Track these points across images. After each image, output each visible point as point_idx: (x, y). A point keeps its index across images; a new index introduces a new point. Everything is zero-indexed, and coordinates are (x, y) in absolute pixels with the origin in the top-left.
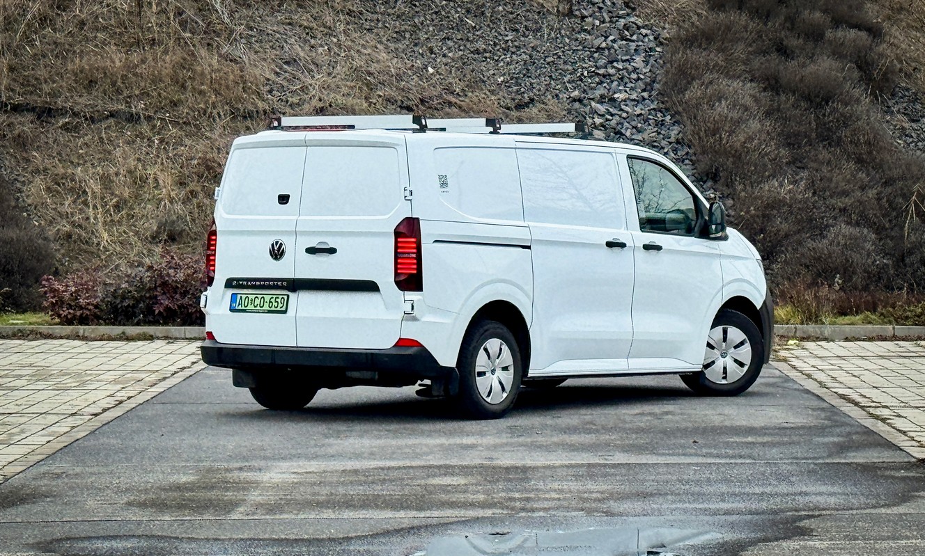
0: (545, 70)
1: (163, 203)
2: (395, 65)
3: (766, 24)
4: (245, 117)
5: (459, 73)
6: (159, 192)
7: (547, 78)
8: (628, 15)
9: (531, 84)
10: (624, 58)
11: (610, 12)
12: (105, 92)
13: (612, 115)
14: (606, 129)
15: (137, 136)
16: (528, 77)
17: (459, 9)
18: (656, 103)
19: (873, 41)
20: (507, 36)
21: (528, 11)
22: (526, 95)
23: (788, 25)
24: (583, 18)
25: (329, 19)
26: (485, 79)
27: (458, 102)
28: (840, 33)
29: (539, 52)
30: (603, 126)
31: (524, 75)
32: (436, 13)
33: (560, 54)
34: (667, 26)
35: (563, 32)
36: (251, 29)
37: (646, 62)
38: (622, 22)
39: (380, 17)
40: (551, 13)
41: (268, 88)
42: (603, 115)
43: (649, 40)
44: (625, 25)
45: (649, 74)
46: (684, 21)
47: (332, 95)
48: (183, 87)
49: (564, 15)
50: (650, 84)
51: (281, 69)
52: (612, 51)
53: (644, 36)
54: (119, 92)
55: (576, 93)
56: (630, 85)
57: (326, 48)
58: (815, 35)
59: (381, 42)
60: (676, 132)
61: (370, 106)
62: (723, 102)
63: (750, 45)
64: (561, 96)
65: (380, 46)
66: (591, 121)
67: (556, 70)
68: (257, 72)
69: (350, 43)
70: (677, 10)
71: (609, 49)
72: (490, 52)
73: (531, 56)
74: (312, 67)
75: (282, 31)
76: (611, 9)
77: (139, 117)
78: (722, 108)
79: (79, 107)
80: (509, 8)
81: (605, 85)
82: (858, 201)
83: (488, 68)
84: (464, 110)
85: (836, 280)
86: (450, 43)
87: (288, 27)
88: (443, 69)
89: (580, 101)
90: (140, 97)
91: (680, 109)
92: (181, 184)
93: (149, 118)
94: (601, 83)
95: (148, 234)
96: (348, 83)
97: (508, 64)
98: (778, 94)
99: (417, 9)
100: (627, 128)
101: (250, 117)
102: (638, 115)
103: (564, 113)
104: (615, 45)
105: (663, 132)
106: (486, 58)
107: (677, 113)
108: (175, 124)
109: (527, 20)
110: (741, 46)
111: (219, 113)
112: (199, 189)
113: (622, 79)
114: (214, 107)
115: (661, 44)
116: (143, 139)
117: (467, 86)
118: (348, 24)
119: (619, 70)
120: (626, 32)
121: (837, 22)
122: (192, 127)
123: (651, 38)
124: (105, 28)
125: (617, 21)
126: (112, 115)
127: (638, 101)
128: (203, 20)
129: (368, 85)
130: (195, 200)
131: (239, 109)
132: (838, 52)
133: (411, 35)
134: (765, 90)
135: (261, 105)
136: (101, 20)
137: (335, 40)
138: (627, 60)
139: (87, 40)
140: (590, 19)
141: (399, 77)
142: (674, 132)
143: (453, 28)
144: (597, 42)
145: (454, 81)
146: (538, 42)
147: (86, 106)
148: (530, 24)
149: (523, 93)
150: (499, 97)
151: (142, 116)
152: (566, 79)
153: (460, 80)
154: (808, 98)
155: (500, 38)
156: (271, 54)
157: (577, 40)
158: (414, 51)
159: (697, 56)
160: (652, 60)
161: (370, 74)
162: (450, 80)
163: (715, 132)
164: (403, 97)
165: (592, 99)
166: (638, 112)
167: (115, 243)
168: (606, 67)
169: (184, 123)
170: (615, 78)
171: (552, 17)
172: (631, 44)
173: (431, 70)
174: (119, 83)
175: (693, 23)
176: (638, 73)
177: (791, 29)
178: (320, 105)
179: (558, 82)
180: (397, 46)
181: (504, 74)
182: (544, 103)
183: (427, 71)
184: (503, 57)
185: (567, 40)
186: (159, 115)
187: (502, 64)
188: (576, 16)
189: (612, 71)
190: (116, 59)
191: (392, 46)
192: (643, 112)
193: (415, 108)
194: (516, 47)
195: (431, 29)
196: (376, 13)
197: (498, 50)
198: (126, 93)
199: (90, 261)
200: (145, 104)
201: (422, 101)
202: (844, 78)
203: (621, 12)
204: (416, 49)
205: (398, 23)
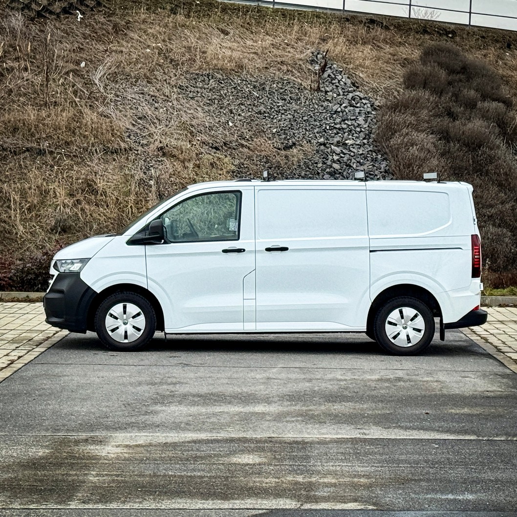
0: (302, 125)
1: (59, 208)
2: (208, 121)
3: (440, 98)
4: (112, 153)
5: (248, 126)
6: (56, 200)
7: (304, 130)
8: (354, 91)
9: (294, 134)
10: (352, 118)
11: (343, 89)
12: (23, 135)
13: (344, 154)
14: (341, 163)
15: (43, 164)
16: (292, 129)
17: (249, 86)
18: (372, 146)
19: (507, 109)
20: (279, 103)
21: (291, 87)
22: (290, 141)
23: (453, 98)
24: (326, 92)
25: (167, 91)
26: (265, 130)
27: (248, 145)
28: (486, 104)
29: (299, 113)
30: (339, 161)
31: (289, 128)
32: (234, 88)
33: (312, 115)
34: (378, 98)
35: (314, 101)
36: (118, 96)
37: (366, 121)
38: (351, 95)
39: (199, 90)
40: (306, 89)
41: (128, 134)
42: (339, 154)
43: (368, 107)
44: (353, 97)
45: (367, 128)
46: (389, 95)
47: (168, 139)
48: (74, 132)
49: (314, 90)
50: (368, 135)
51: (136, 122)
52: (345, 113)
53: (364, 104)
54: (32, 135)
55: (322, 140)
56: (355, 135)
57: (165, 109)
58: (471, 105)
59: (199, 106)
60: (384, 165)
61: (192, 146)
62: (415, 147)
63: (431, 111)
64: (312, 141)
65: (199, 109)
66: (331, 157)
67: (310, 125)
68: (121, 124)
69: (180, 106)
70: (385, 88)
71: (342, 112)
72: (268, 113)
73: (294, 117)
74: (156, 121)
75: (138, 98)
76: (344, 87)
77: (45, 152)
78: (414, 150)
79: (7, 145)
80: (280, 85)
81: (340, 135)
82: (500, 211)
83: (267, 123)
84: (251, 150)
85: (487, 262)
86: (243, 107)
87: (141, 96)
88: (238, 123)
89: (324, 144)
90: (46, 139)
91: (387, 150)
92: (71, 195)
93: (51, 153)
94: (338, 133)
95: (49, 228)
96: (178, 132)
97: (280, 121)
98: (449, 142)
99: (222, 85)
100: (354, 163)
101: (116, 152)
102: (361, 155)
103: (315, 152)
104: (346, 110)
105: (376, 165)
106: (265, 117)
107: (386, 153)
108: (68, 156)
109: (291, 93)
110: (425, 112)
111: (96, 150)
112: (82, 198)
113: (350, 131)
114: (93, 146)
115: (375, 109)
116: (47, 165)
117: (253, 134)
118: (179, 94)
119: (349, 125)
120: (353, 102)
121: (484, 97)
122: (79, 158)
123: (369, 105)
124: (25, 95)
125: (347, 95)
126: (28, 150)
127: (361, 146)
128: (87, 90)
129: (191, 133)
130: (80, 207)
131: (109, 148)
132: (485, 116)
133: (219, 102)
134: (440, 139)
135: (123, 145)
136: (22, 89)
137: (171, 104)
138: (354, 119)
139: (14, 102)
140: (331, 93)
141: (211, 128)
142: (383, 165)
143: (245, 98)
144: (335, 108)
145: (245, 131)
146: (298, 107)
147: (11, 144)
148: (293, 96)
149: (289, 139)
150: (274, 141)
151: (47, 151)
152: (315, 131)
153: (249, 131)
154: (467, 145)
155: (275, 104)
156: (130, 113)
157: (322, 106)
158: (220, 112)
159: (398, 118)
160: (369, 119)
161: (192, 126)
162: (243, 131)
163: (410, 165)
164: (213, 141)
165: (332, 144)
166: (361, 152)
167: (27, 233)
168: (340, 124)
169: (74, 156)
170: (346, 130)
171: (307, 91)
172: (356, 109)
173: (231, 124)
174: (33, 130)
175: (395, 96)
176: (361, 128)
177: (456, 102)
178: (161, 145)
179: (310, 133)
180: (209, 109)
181: (277, 127)
182: (302, 146)
183: (228, 125)
184: (276, 116)
185: (316, 106)
186: (58, 150)
187: (275, 121)
188: (322, 91)
189: (344, 126)
190: (31, 114)
191: (206, 108)
192: (364, 152)
193: (220, 148)
194: (284, 110)
195: (231, 98)
196: (197, 87)
197: (273, 112)
198: (37, 136)
199: (11, 245)
200: (49, 144)
201: (225, 144)
202: (490, 133)
203: (350, 89)
204: (221, 110)
205: (210, 94)
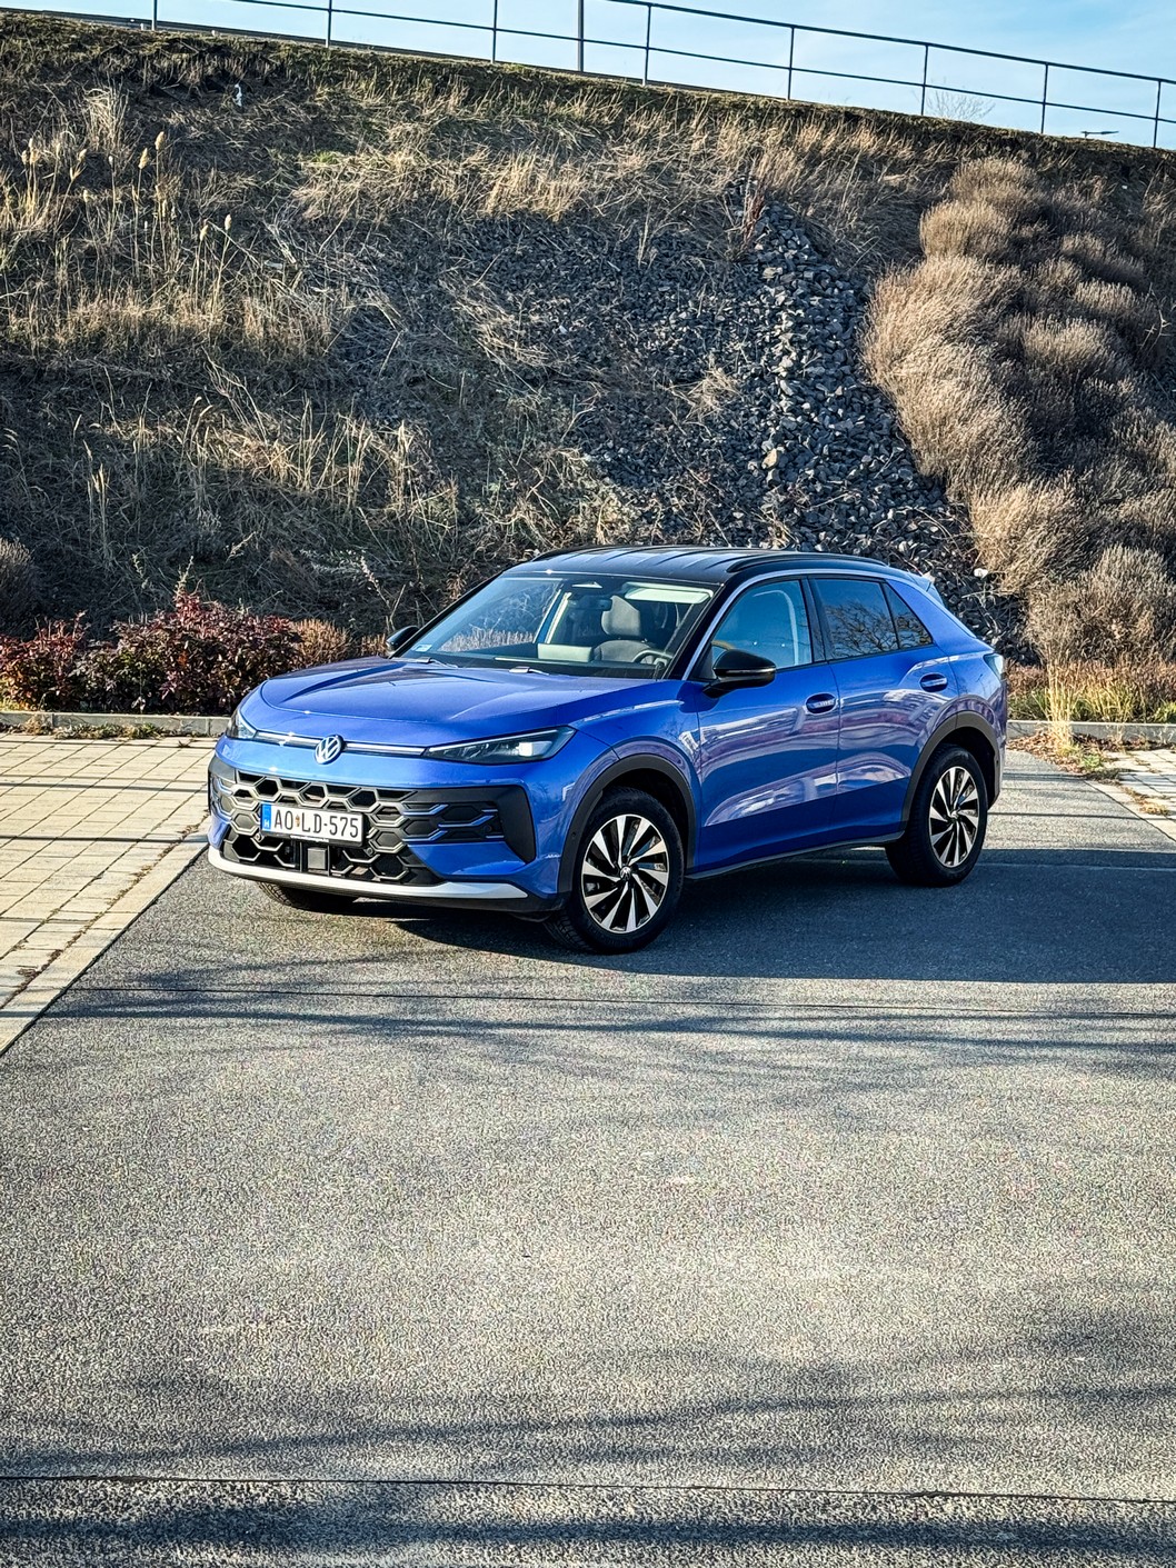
2: (515, 322)
8: (819, 262)
10: (817, 319)
16: (691, 342)
17: (599, 249)
18: (860, 379)
22: (689, 367)
30: (793, 411)
32: (569, 253)
33: (733, 311)
37: (845, 325)
38: (812, 270)
40: (719, 257)
42: (793, 397)
44: (816, 275)
45: (850, 342)
49: (737, 260)
55: (755, 366)
73: (695, 316)
76: (796, 253)
80: (664, 249)
88: (578, 329)
89: (761, 376)
94: (788, 352)
99: (544, 248)
102: (839, 397)
104: (804, 302)
105: (871, 420)
106: (635, 314)
113: (815, 347)
120: (817, 285)
121: (1090, 274)
123: (850, 292)
128: (256, 255)
138: (821, 322)
140: (770, 267)
142: (886, 420)
143: (591, 274)
144: (780, 298)
155: (653, 288)
157: (754, 293)
158: (541, 304)
160: (852, 322)
161: (482, 334)
162: (589, 344)
164: (526, 366)
165: (777, 375)
166: (838, 392)
170: (806, 346)
171: (721, 262)
173: (563, 330)
176: (836, 340)
180: (517, 296)
183: (559, 331)
184: (658, 314)
188: (752, 262)
191: (510, 295)
192: (845, 393)
193: (541, 382)
194: (675, 301)
195: (563, 274)
197: (651, 305)
201: (552, 372)
203: (810, 259)
204: (543, 301)
205: (518, 266)
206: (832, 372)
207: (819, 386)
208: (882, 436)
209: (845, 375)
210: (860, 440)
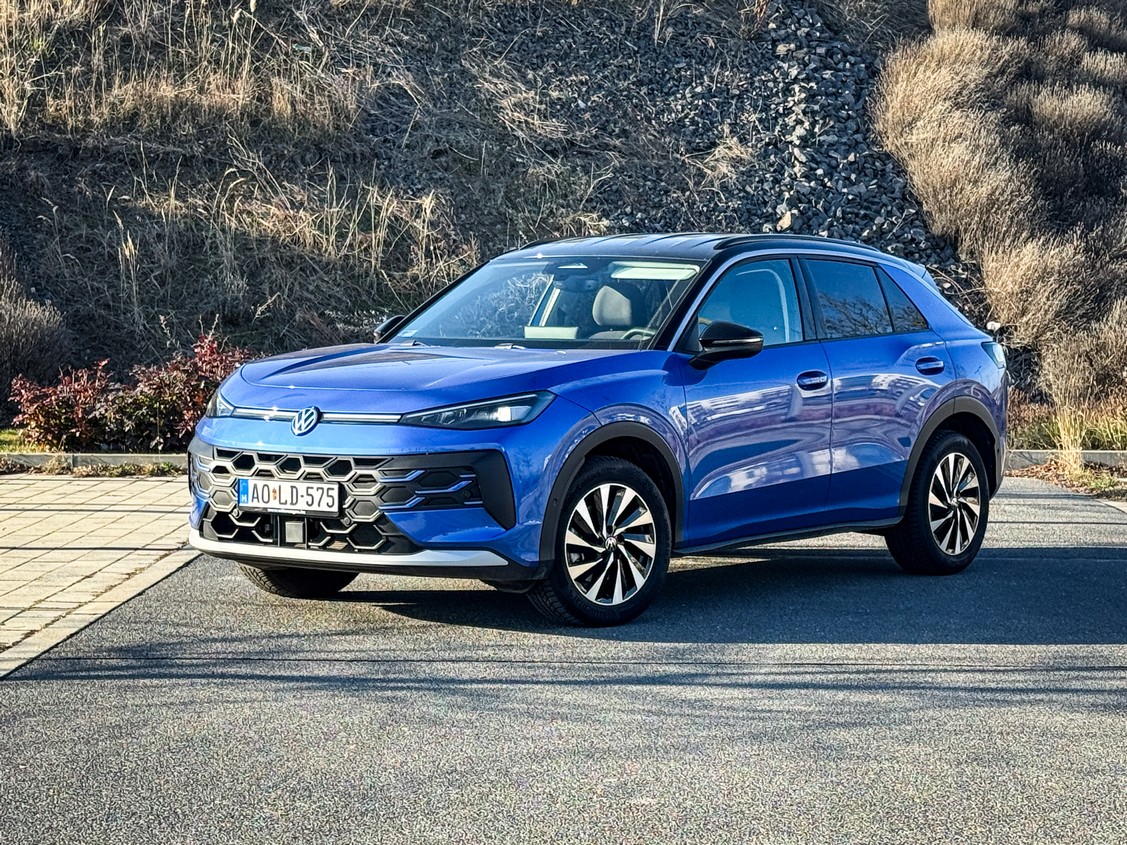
0: (728, 106)
7: (731, 116)
8: (831, 39)
10: (830, 91)
13: (817, 163)
14: (810, 180)
17: (617, 30)
22: (705, 137)
24: (775, 41)
28: (1099, 59)
29: (720, 83)
30: (807, 177)
32: (587, 33)
33: (747, 85)
35: (749, 59)
37: (858, 96)
42: (807, 164)
43: (859, 70)
44: (828, 50)
49: (751, 38)
53: (853, 65)
55: (770, 135)
56: (838, 125)
64: (750, 139)
66: (789, 170)
67: (743, 106)
71: (809, 80)
72: (658, 83)
76: (809, 31)
80: (680, 29)
81: (807, 124)
86: (606, 71)
89: (775, 145)
94: (802, 121)
100: (839, 179)
102: (852, 164)
103: (755, 160)
104: (816, 76)
105: (884, 185)
107: (902, 160)
111: (302, 157)
114: (296, 149)
119: (824, 105)
120: (829, 59)
121: (1096, 45)
125: (817, 45)
127: (850, 146)
131: (329, 152)
136: (151, 35)
138: (833, 94)
140: (784, 44)
141: (541, 114)
142: (898, 184)
143: (609, 53)
144: (793, 72)
145: (611, 118)
146: (718, 71)
152: (755, 118)
155: (670, 65)
157: (767, 68)
158: (560, 81)
162: (607, 117)
165: (791, 143)
166: (851, 158)
170: (820, 116)
172: (837, 74)
173: (582, 105)
176: (848, 111)
183: (578, 106)
185: (755, 69)
188: (765, 40)
189: (815, 107)
194: (691, 77)
197: (668, 81)
204: (562, 78)
206: (844, 140)
207: (832, 153)
208: (894, 199)
209: (857, 143)
210: (873, 203)
